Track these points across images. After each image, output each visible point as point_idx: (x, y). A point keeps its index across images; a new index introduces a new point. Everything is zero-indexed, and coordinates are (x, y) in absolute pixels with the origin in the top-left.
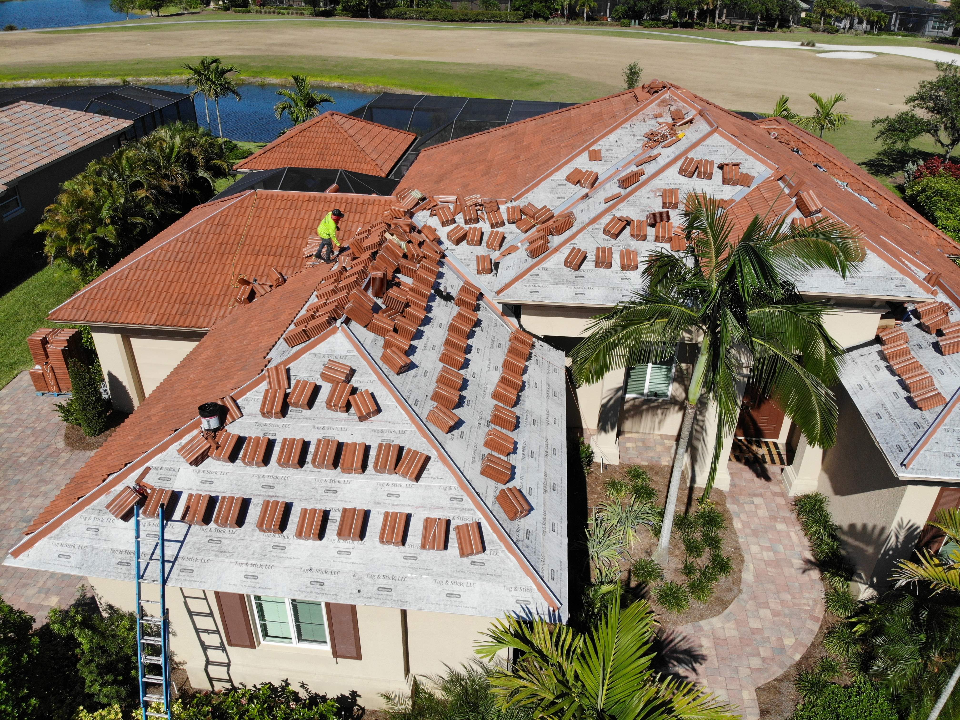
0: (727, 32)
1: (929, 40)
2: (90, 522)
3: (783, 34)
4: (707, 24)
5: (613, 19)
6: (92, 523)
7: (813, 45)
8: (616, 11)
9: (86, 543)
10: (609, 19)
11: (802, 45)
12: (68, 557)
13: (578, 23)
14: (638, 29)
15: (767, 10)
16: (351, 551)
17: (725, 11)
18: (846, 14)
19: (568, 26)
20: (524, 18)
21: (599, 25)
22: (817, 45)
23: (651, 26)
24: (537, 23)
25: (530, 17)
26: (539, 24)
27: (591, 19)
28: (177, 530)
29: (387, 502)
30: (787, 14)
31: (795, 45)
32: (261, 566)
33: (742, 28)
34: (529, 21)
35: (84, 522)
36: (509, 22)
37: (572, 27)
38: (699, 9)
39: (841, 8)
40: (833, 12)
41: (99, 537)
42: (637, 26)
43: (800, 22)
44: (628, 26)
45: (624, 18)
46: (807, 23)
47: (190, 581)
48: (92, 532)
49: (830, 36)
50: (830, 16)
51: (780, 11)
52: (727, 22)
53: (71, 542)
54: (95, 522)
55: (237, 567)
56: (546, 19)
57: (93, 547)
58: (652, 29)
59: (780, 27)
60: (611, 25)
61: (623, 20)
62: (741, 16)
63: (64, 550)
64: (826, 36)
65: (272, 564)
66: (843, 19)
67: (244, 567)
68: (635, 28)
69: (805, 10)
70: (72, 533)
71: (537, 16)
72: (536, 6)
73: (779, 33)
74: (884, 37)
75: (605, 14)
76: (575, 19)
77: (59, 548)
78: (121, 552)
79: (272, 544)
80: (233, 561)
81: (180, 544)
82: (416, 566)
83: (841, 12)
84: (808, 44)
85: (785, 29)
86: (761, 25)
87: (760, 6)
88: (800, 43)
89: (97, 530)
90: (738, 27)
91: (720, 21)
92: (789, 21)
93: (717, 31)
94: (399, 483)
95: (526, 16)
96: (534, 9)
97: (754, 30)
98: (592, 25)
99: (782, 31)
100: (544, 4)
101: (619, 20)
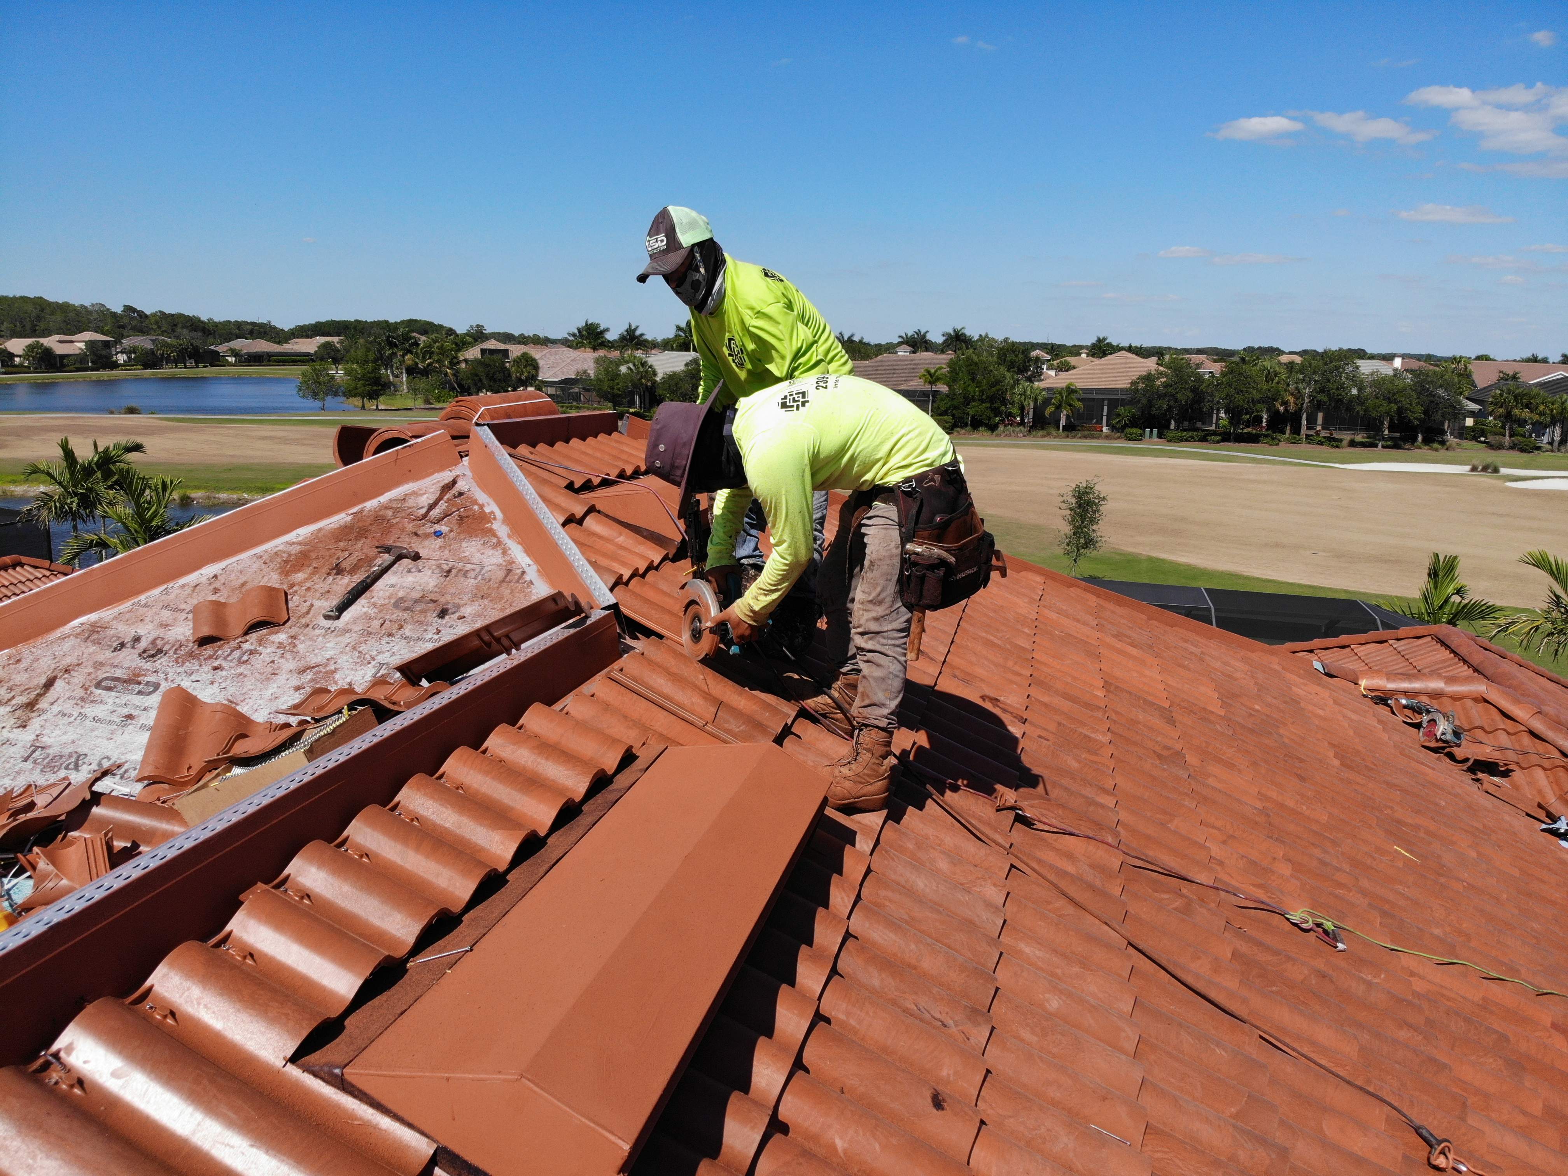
0: (1325, 450)
3: (1434, 453)
4: (1287, 435)
5: (1113, 428)
7: (1496, 470)
8: (1119, 415)
10: (1105, 429)
11: (1474, 469)
13: (1049, 434)
14: (1157, 443)
15: (1400, 411)
17: (1320, 416)
18: (1552, 417)
19: (1031, 438)
21: (1086, 437)
22: (1503, 469)
23: (1181, 440)
24: (977, 433)
25: (964, 426)
26: (982, 435)
27: (1070, 428)
30: (1438, 417)
31: (1460, 469)
33: (1352, 444)
34: (962, 431)
37: (1037, 439)
38: (1268, 411)
39: (1542, 408)
40: (1526, 414)
42: (1155, 439)
43: (1463, 433)
44: (1139, 438)
45: (1132, 426)
46: (1474, 435)
49: (1525, 457)
50: (1522, 423)
51: (1426, 412)
52: (1325, 434)
56: (993, 428)
58: (1182, 444)
59: (1427, 441)
60: (1107, 437)
61: (1128, 430)
62: (1350, 424)
64: (1516, 455)
66: (1546, 427)
68: (1152, 441)
69: (1472, 414)
71: (977, 423)
73: (1425, 451)
75: (1100, 422)
76: (1043, 428)
83: (1542, 414)
84: (1484, 469)
85: (1435, 445)
86: (1390, 439)
87: (1385, 403)
88: (1468, 468)
90: (1345, 443)
91: (1312, 432)
92: (1443, 432)
93: (1304, 447)
95: (958, 424)
96: (971, 413)
97: (1376, 446)
98: (1074, 437)
99: (1431, 449)
100: (988, 405)
101: (1122, 429)
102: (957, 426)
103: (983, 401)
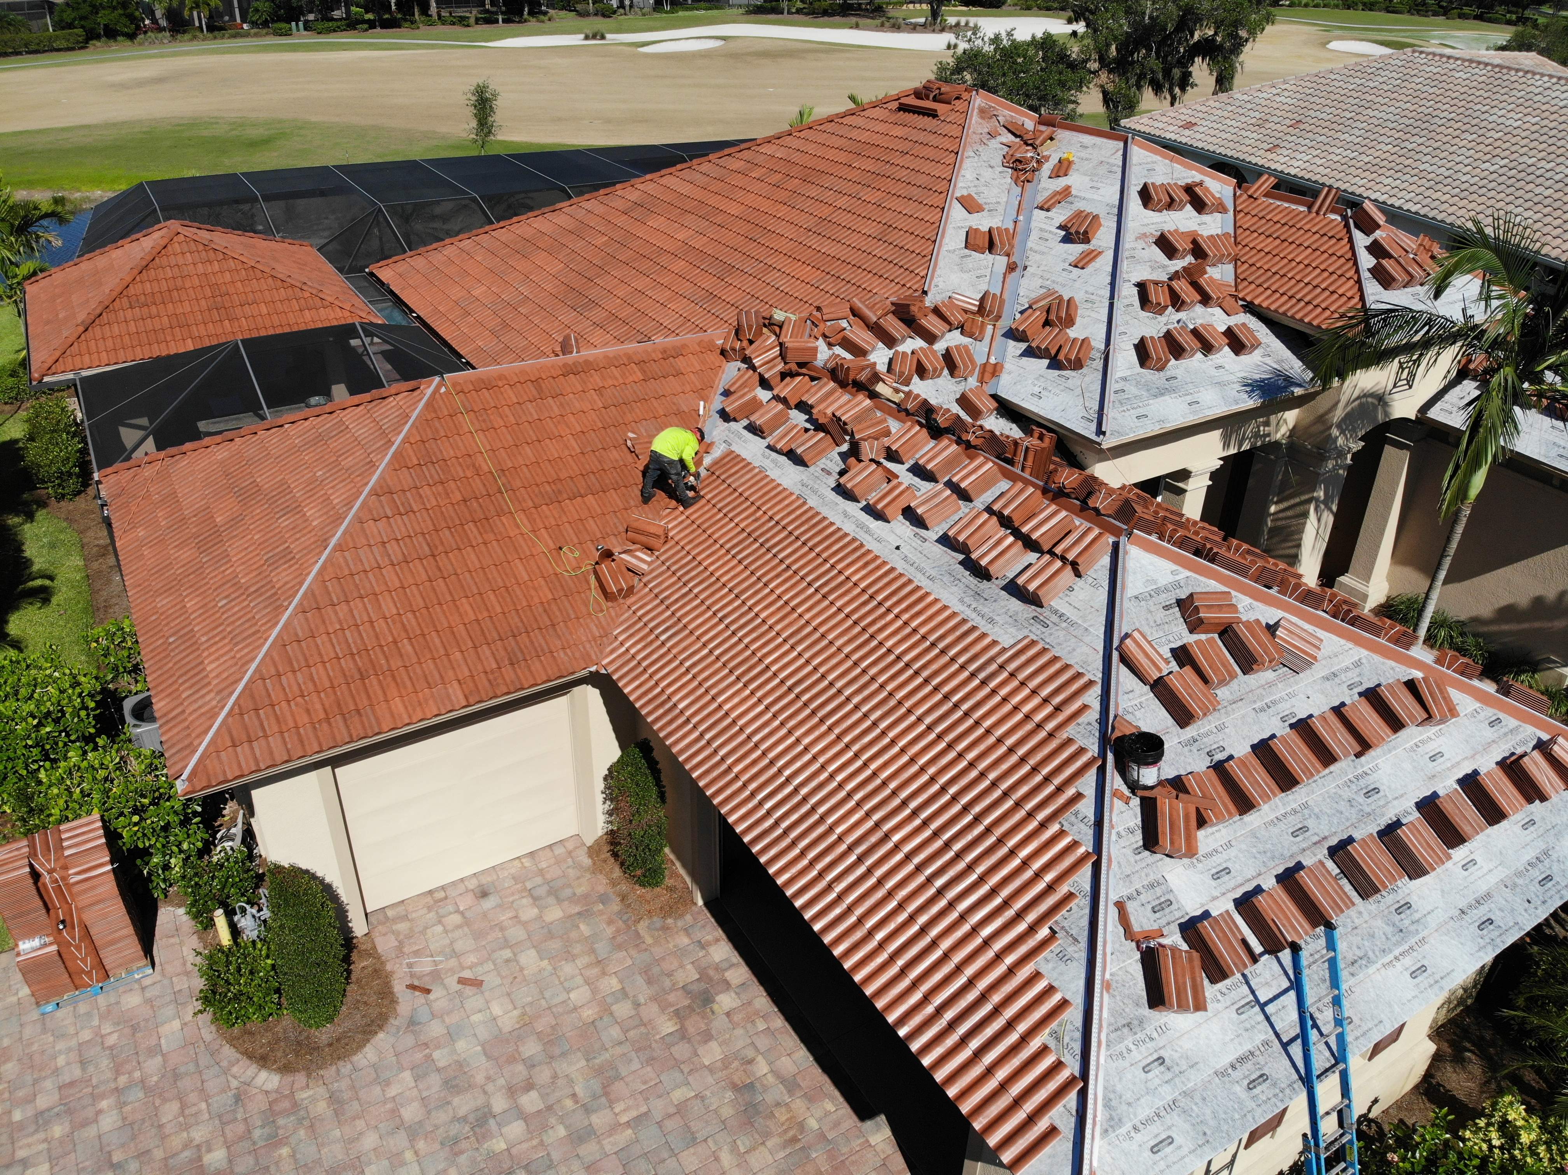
0: (458, 29)
1: (741, 11)
2: (1136, 1055)
3: (546, 25)
5: (254, 24)
6: (1142, 1054)
7: (603, 37)
9: (1168, 1094)
10: (245, 26)
11: (587, 38)
12: (1170, 1140)
13: (194, 38)
14: (305, 37)
16: (1472, 857)
19: (173, 44)
20: (87, 41)
22: (608, 36)
23: (329, 31)
24: (114, 46)
25: (98, 37)
26: (121, 48)
28: (1267, 975)
29: (1438, 769)
31: (576, 40)
32: (1411, 948)
33: (478, 21)
34: (98, 44)
35: (1126, 1064)
36: (58, 50)
37: (184, 45)
41: (1176, 1069)
42: (304, 32)
44: (288, 34)
45: (273, 21)
47: (1364, 1034)
48: (1157, 1070)
52: (445, 13)
53: (1144, 1111)
54: (1143, 1048)
55: (1390, 972)
56: (132, 37)
57: (1185, 1094)
59: (532, 14)
60: (256, 34)
61: (274, 25)
63: (1147, 1137)
65: (1420, 936)
67: (1398, 965)
68: (302, 35)
70: (1128, 1096)
71: (111, 34)
72: (103, 18)
73: (533, 23)
74: (681, 13)
76: (184, 32)
77: (1138, 1137)
78: (1233, 1067)
79: (1393, 909)
80: (1378, 965)
81: (1292, 994)
82: (1541, 831)
84: (594, 37)
85: (542, 17)
86: (502, 13)
88: (582, 36)
89: (1161, 1060)
90: (470, 20)
94: (1424, 736)
95: (91, 36)
96: (103, 22)
97: (497, 21)
98: (223, 38)
99: (539, 21)
100: (120, 11)
101: (265, 24)
102: (92, 39)
103: (114, 8)
